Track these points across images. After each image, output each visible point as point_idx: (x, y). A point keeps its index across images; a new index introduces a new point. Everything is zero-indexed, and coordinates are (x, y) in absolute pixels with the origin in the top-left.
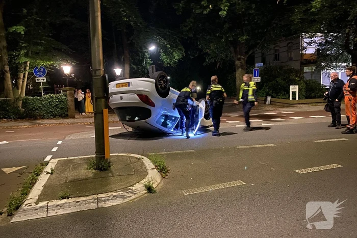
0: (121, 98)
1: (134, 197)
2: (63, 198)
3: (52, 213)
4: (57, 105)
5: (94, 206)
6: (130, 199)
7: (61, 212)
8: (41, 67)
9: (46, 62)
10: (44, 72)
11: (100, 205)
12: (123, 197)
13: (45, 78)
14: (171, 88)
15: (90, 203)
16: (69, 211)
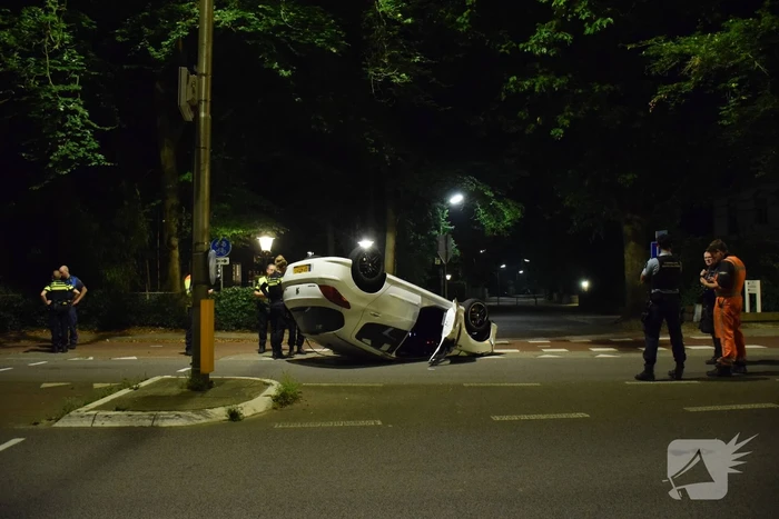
0: (298, 292)
1: (204, 421)
2: (117, 410)
3: (98, 424)
4: (244, 306)
5: (148, 423)
6: (197, 422)
7: (108, 424)
8: (223, 240)
9: (232, 229)
10: (227, 249)
11: (155, 423)
12: (189, 418)
13: (228, 259)
14: (389, 276)
15: (144, 419)
16: (117, 425)
